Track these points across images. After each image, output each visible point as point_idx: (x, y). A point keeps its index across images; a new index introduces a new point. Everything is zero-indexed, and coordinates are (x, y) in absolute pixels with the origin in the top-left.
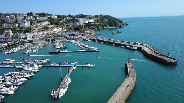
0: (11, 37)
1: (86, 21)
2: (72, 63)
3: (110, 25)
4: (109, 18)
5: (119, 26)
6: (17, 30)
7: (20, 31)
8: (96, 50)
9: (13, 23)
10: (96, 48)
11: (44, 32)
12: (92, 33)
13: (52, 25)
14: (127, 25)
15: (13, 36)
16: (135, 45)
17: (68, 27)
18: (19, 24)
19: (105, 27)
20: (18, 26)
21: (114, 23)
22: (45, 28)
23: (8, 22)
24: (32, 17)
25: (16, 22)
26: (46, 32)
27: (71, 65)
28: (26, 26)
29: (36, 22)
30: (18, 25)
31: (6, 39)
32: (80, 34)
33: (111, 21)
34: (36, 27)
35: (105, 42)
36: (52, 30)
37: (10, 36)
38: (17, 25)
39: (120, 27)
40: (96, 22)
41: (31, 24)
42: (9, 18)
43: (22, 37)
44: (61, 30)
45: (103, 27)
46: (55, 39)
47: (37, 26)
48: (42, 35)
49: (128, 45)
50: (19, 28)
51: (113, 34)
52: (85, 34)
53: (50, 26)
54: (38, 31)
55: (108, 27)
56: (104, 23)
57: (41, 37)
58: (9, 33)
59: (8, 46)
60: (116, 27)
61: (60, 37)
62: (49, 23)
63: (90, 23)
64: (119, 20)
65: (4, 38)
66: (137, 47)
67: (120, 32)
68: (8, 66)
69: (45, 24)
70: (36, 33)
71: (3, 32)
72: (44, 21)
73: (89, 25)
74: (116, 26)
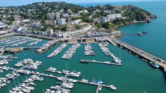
0: (52, 34)
1: (113, 17)
2: (98, 82)
3: (137, 19)
4: (137, 12)
5: (147, 20)
6: (56, 28)
7: (58, 28)
8: (120, 64)
9: (53, 19)
11: (77, 31)
12: (118, 34)
13: (83, 23)
14: (156, 18)
15: (53, 34)
17: (97, 24)
18: (57, 20)
19: (132, 22)
20: (57, 24)
21: (142, 17)
22: (78, 28)
23: (49, 18)
24: (67, 14)
25: (55, 18)
26: (78, 32)
28: (63, 23)
29: (70, 19)
30: (57, 22)
31: (48, 36)
32: (106, 35)
33: (139, 14)
34: (70, 25)
36: (83, 29)
37: (51, 34)
39: (148, 22)
40: (123, 17)
41: (66, 21)
42: (50, 15)
43: (59, 36)
44: (90, 28)
45: (130, 22)
46: (85, 40)
47: (71, 24)
48: (75, 33)
50: (57, 25)
51: (139, 34)
53: (82, 24)
55: (135, 21)
56: (130, 17)
57: (74, 37)
58: (50, 31)
60: (143, 22)
61: (89, 37)
62: (81, 20)
63: (117, 19)
64: (147, 12)
65: (47, 34)
67: (146, 33)
69: (77, 21)
70: (70, 32)
71: (46, 28)
72: (77, 19)
73: (116, 21)
74: (143, 20)
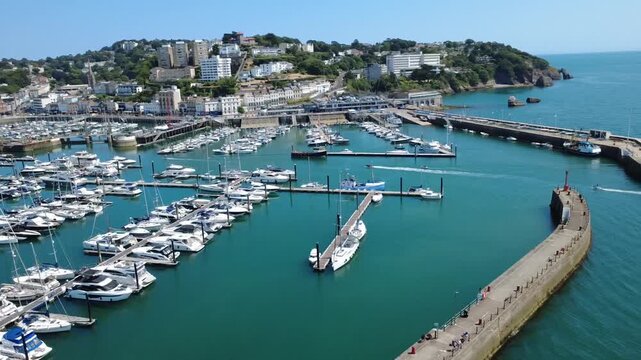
0: (177, 107)
1: (412, 62)
2: (367, 184)
3: (502, 76)
4: (496, 53)
5: (534, 80)
6: (194, 88)
7: (201, 90)
8: (448, 153)
9: (181, 67)
10: (447, 147)
11: (275, 95)
12: (433, 102)
13: (298, 74)
14: (567, 77)
15: (181, 105)
16: (592, 140)
17: (350, 81)
18: (199, 68)
19: (480, 85)
20: (198, 76)
21: (515, 70)
22: (277, 84)
23: (168, 63)
24: (237, 47)
25: (191, 62)
26: (281, 96)
27: (365, 191)
28: (221, 75)
29: (250, 62)
30: (196, 72)
31: (162, 114)
32: (390, 104)
33: (505, 61)
34: (249, 79)
35: (478, 129)
36: (299, 89)
37: (172, 104)
38: (192, 72)
39: (540, 84)
40: (447, 66)
41: (235, 68)
42: (170, 52)
43: (207, 110)
44: (327, 89)
45: (473, 83)
46: (307, 117)
47: (251, 76)
48: (267, 103)
49: (568, 141)
50: (198, 82)
51: (511, 105)
52: (408, 103)
53: (294, 76)
54: (257, 91)
55: (492, 83)
56: (476, 70)
57: (265, 111)
58: (171, 94)
59: (171, 134)
60: (522, 85)
61: (324, 111)
62: (290, 66)
63: (426, 68)
64: (534, 58)
65: (158, 110)
66: (602, 147)
67: (538, 101)
68: (179, 183)
69: (277, 68)
70: (249, 98)
71: (154, 93)
72: (275, 60)
73: (422, 76)
74: (523, 82)
